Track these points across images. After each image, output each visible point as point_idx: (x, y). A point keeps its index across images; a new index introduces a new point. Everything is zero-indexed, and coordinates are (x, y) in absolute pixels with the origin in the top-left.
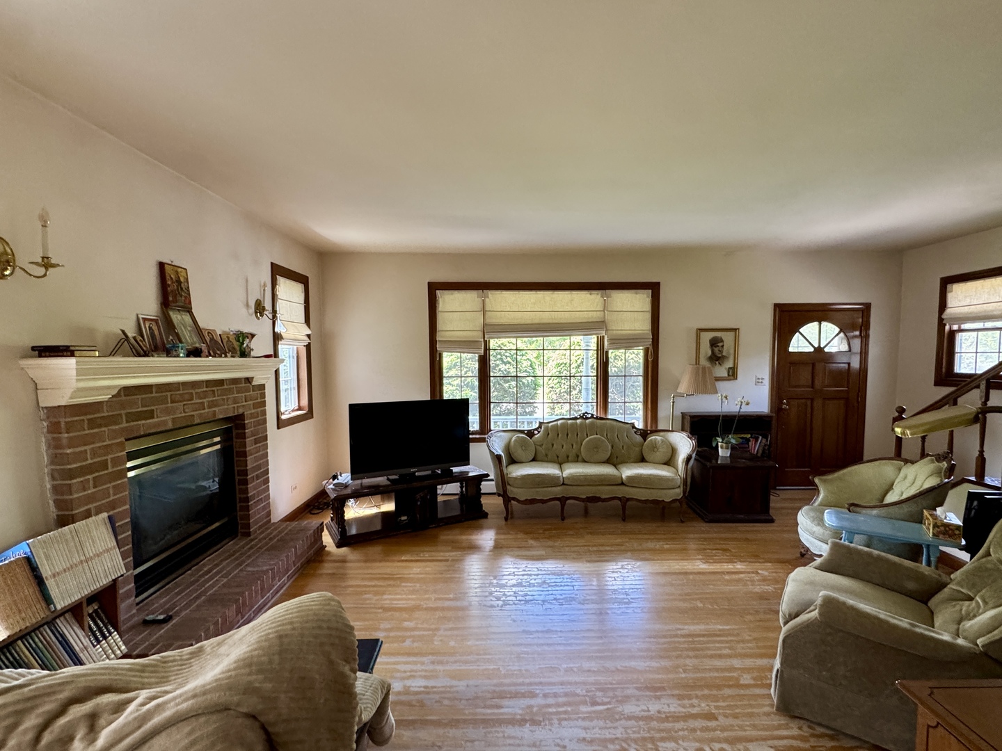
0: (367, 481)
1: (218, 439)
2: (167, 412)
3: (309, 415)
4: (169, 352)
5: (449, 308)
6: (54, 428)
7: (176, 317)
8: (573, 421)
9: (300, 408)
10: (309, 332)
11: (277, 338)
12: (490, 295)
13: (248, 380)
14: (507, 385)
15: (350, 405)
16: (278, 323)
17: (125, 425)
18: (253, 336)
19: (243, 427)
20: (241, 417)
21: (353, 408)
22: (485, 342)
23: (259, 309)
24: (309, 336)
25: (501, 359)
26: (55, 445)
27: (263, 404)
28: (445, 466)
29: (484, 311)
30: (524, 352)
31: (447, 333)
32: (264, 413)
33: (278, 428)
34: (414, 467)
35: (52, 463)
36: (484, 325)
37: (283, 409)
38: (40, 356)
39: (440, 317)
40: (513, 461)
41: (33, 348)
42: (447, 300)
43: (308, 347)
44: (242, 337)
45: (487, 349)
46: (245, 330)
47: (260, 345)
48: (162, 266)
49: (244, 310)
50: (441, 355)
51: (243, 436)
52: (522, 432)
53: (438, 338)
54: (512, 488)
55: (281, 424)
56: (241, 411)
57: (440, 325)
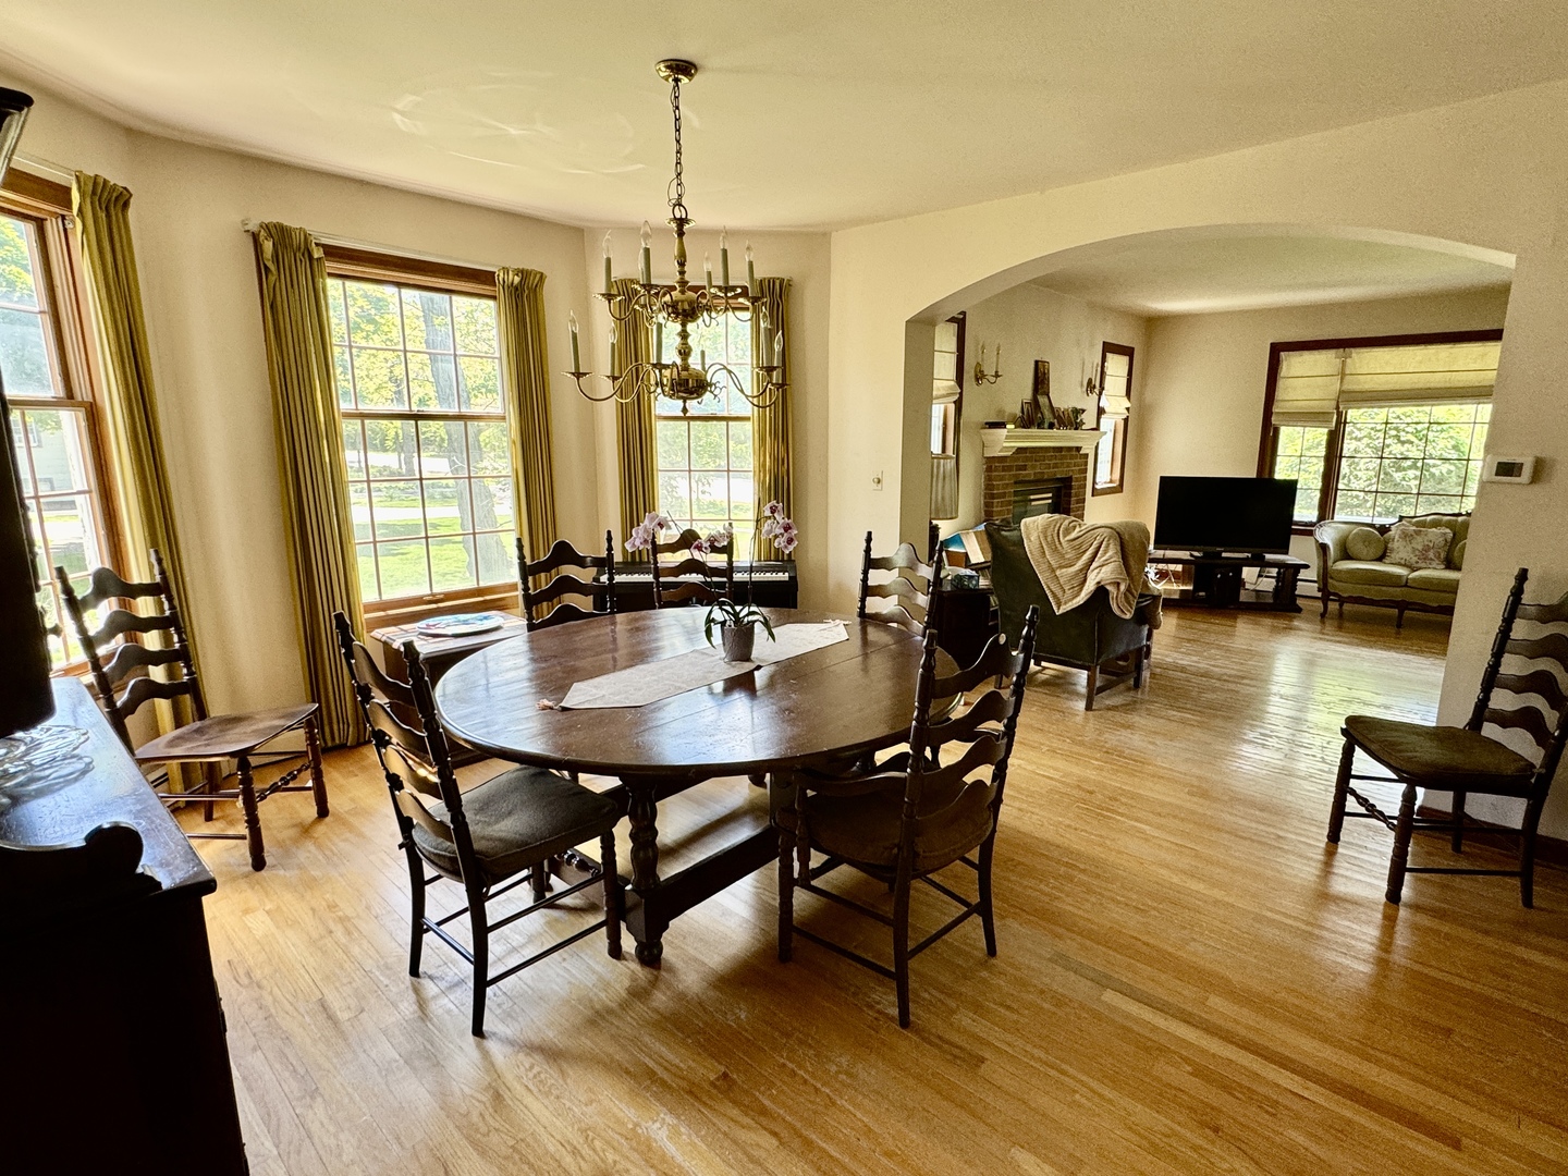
0: (1170, 554)
1: (1050, 495)
2: (1034, 467)
3: (1120, 489)
4: (1040, 426)
5: (1293, 373)
6: (989, 469)
7: (1042, 400)
8: (1454, 518)
9: (1111, 482)
10: (1129, 405)
11: (1101, 411)
12: (1354, 355)
13: (1078, 449)
14: (1401, 474)
15: (1161, 478)
16: (1103, 397)
17: (1014, 473)
18: (1084, 411)
19: (1070, 487)
20: (1070, 479)
21: (1164, 480)
22: (1339, 414)
23: (1090, 387)
24: (1128, 409)
25: (1396, 436)
26: (989, 479)
27: (1085, 471)
28: (1257, 550)
29: (1343, 375)
30: (1445, 427)
31: (1288, 404)
32: (1085, 478)
33: (1093, 495)
34: (1220, 547)
35: (986, 489)
36: (1341, 392)
37: (1097, 480)
38: (990, 428)
39: (1281, 384)
40: (1346, 555)
41: (986, 423)
42: (1293, 364)
43: (1126, 420)
44: (1078, 412)
45: (1341, 422)
46: (1079, 407)
47: (1089, 419)
48: (1037, 362)
49: (1079, 389)
50: (1276, 431)
51: (1070, 496)
52: (1372, 526)
53: (1275, 410)
54: (1334, 582)
55: (1095, 492)
56: (1071, 474)
57: (1280, 394)
